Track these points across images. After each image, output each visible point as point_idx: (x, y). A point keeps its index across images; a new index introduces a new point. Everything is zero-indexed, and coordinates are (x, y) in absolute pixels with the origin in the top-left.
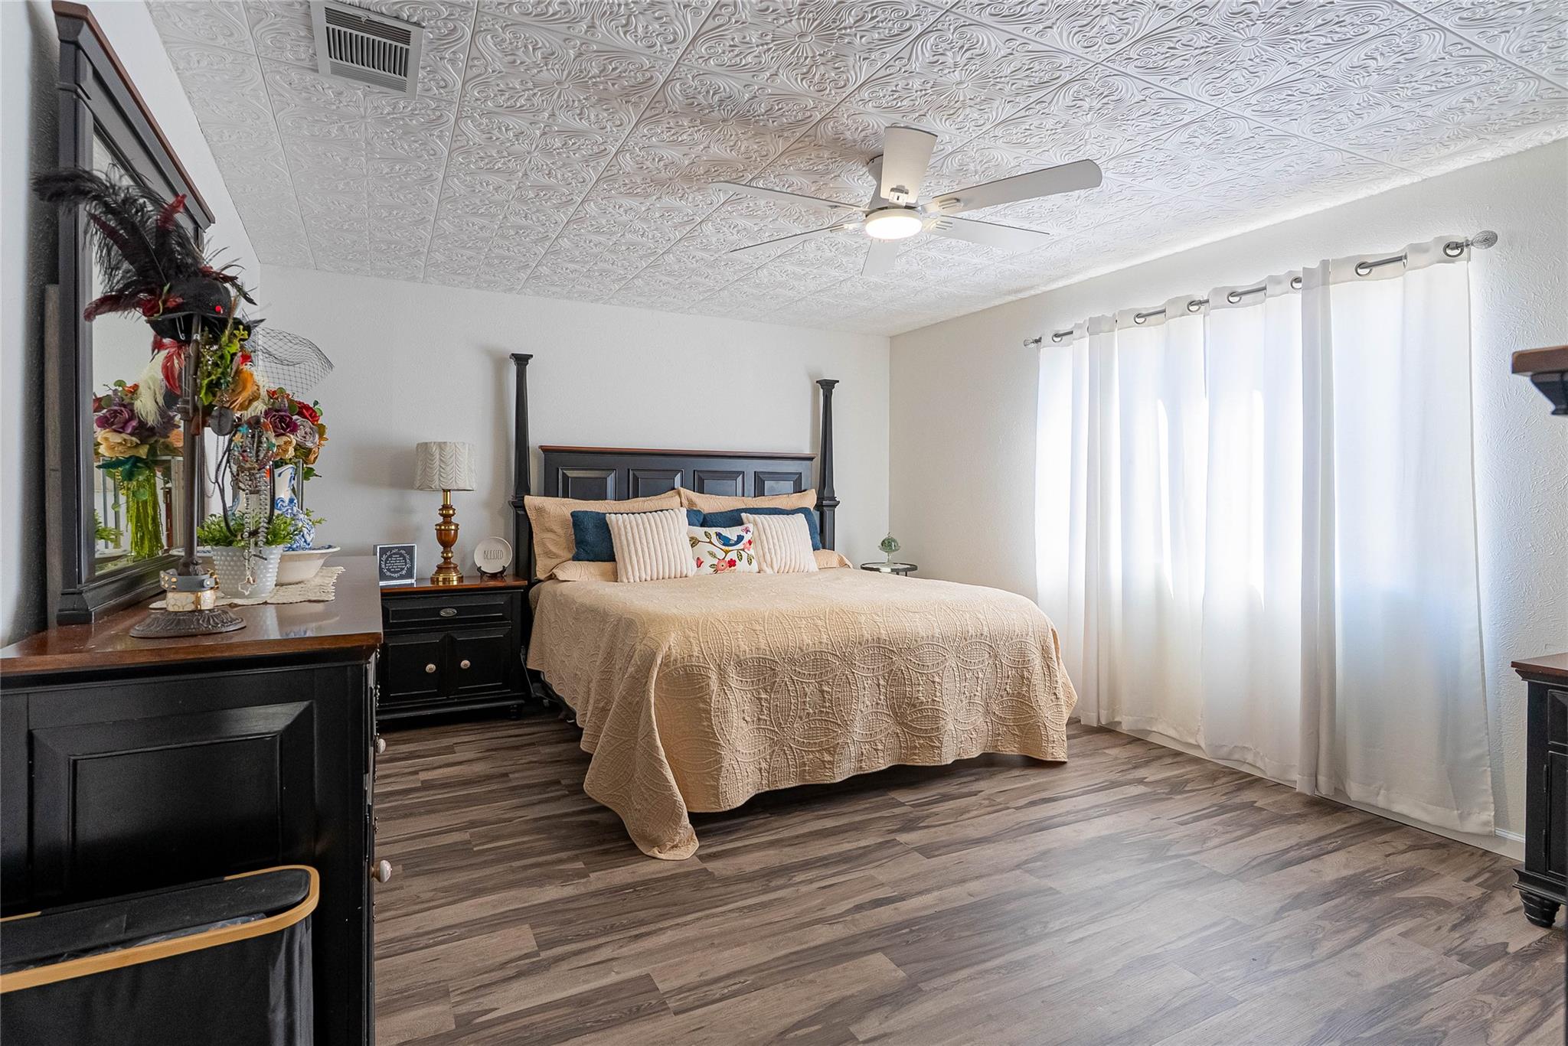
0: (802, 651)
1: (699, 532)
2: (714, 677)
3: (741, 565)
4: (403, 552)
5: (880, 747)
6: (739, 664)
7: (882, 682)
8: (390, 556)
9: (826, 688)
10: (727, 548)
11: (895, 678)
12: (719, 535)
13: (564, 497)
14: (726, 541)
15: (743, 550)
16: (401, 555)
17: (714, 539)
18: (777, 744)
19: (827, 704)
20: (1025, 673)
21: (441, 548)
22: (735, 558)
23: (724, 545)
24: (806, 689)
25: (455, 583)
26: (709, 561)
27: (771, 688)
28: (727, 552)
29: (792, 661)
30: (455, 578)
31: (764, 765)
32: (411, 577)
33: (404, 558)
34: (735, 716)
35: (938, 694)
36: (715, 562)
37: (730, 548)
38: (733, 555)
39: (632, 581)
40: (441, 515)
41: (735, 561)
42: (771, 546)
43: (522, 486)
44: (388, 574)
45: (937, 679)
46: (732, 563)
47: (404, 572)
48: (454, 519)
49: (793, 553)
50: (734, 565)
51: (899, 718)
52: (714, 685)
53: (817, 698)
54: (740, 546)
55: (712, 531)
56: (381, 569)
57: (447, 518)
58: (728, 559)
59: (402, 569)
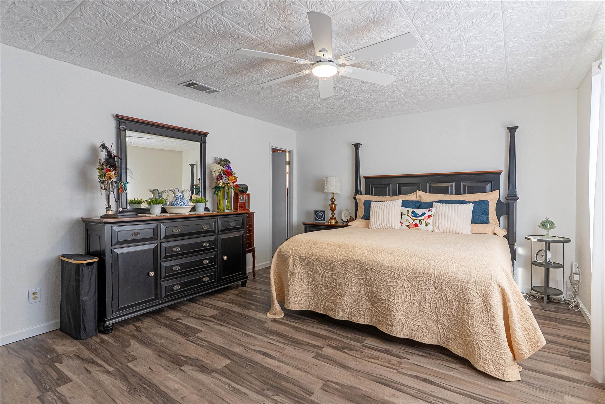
0: (324, 258)
1: (405, 210)
2: (291, 260)
3: (422, 227)
4: (322, 212)
5: (362, 312)
6: (300, 257)
7: (362, 282)
8: (318, 213)
9: (334, 277)
10: (415, 218)
11: (368, 282)
12: (413, 212)
13: (371, 195)
14: (415, 215)
15: (423, 220)
16: (321, 213)
17: (410, 214)
18: (316, 294)
19: (335, 284)
20: (465, 306)
21: (331, 212)
22: (418, 223)
23: (414, 216)
24: (326, 275)
25: (334, 224)
26: (406, 223)
27: (312, 270)
28: (414, 220)
29: (320, 262)
30: (334, 222)
31: (310, 300)
32: (324, 220)
33: (322, 214)
34: (297, 277)
35: (392, 297)
36: (408, 224)
37: (416, 218)
38: (417, 222)
39: (373, 228)
40: (331, 201)
41: (418, 225)
42: (440, 219)
43: (357, 192)
44: (317, 219)
45: (392, 290)
46: (416, 225)
47: (322, 219)
48: (335, 203)
49: (452, 224)
50: (418, 226)
51: (372, 303)
52: (291, 264)
53: (331, 280)
54: (422, 218)
55: (411, 210)
56: (315, 217)
57: (333, 202)
58: (414, 223)
59: (322, 218)
